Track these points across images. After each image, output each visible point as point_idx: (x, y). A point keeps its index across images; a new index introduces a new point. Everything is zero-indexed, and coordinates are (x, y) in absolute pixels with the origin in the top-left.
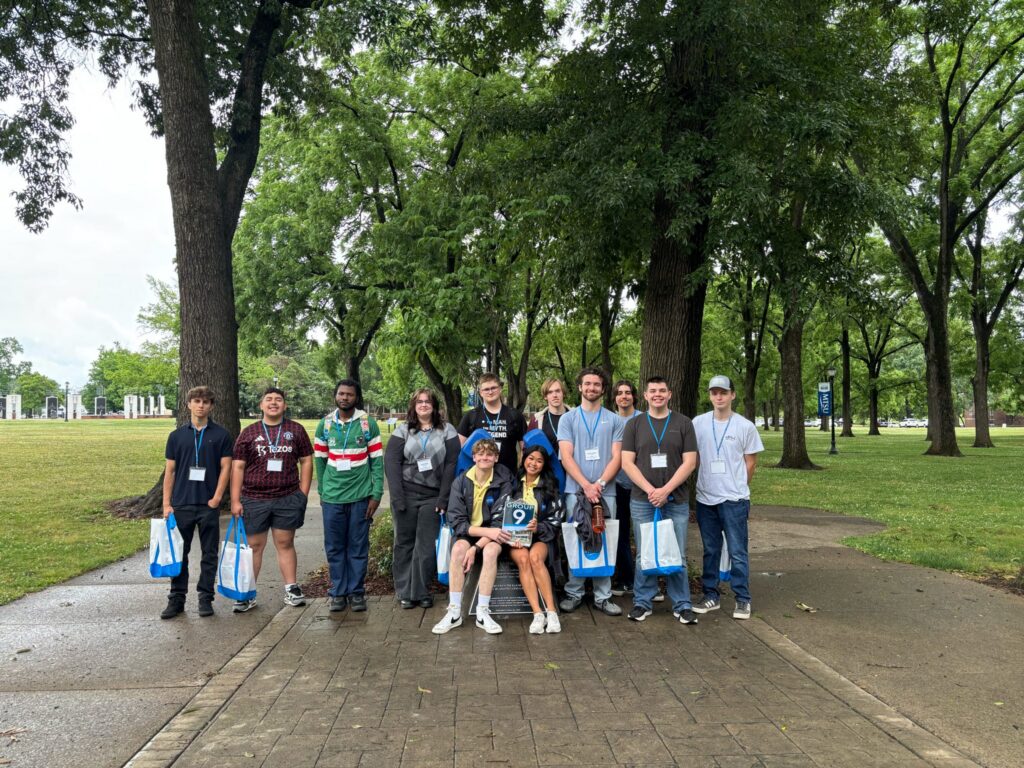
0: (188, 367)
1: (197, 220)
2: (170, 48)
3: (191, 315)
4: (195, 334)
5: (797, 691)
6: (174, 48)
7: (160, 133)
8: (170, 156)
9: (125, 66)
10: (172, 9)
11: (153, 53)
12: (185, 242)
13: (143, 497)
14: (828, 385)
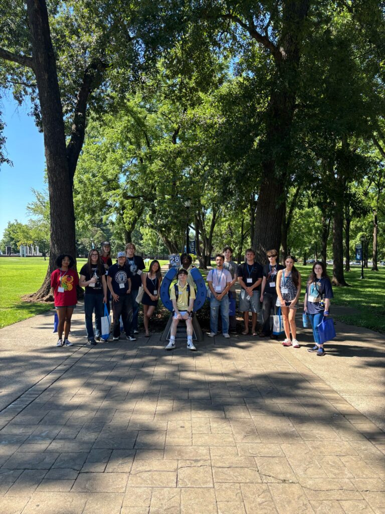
0: (54, 237)
1: (57, 172)
2: (46, 95)
3: (55, 214)
4: (57, 222)
7: (41, 131)
9: (25, 96)
10: (46, 77)
11: (37, 91)
12: (53, 181)
13: (35, 294)
14: (361, 245)
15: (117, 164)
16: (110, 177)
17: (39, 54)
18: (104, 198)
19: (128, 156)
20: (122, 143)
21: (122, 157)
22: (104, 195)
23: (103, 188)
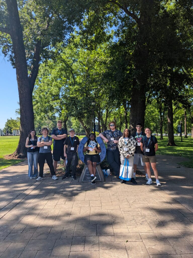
0: (22, 123)
1: (23, 88)
2: (17, 48)
5: (158, 200)
6: (18, 48)
7: (14, 68)
8: (17, 73)
9: (8, 52)
10: (17, 39)
12: (21, 93)
13: (12, 154)
14: (180, 125)
15: (58, 87)
16: (54, 94)
17: (13, 26)
18: (51, 104)
19: (63, 83)
20: (60, 77)
21: (60, 83)
22: (51, 103)
23: (51, 99)
